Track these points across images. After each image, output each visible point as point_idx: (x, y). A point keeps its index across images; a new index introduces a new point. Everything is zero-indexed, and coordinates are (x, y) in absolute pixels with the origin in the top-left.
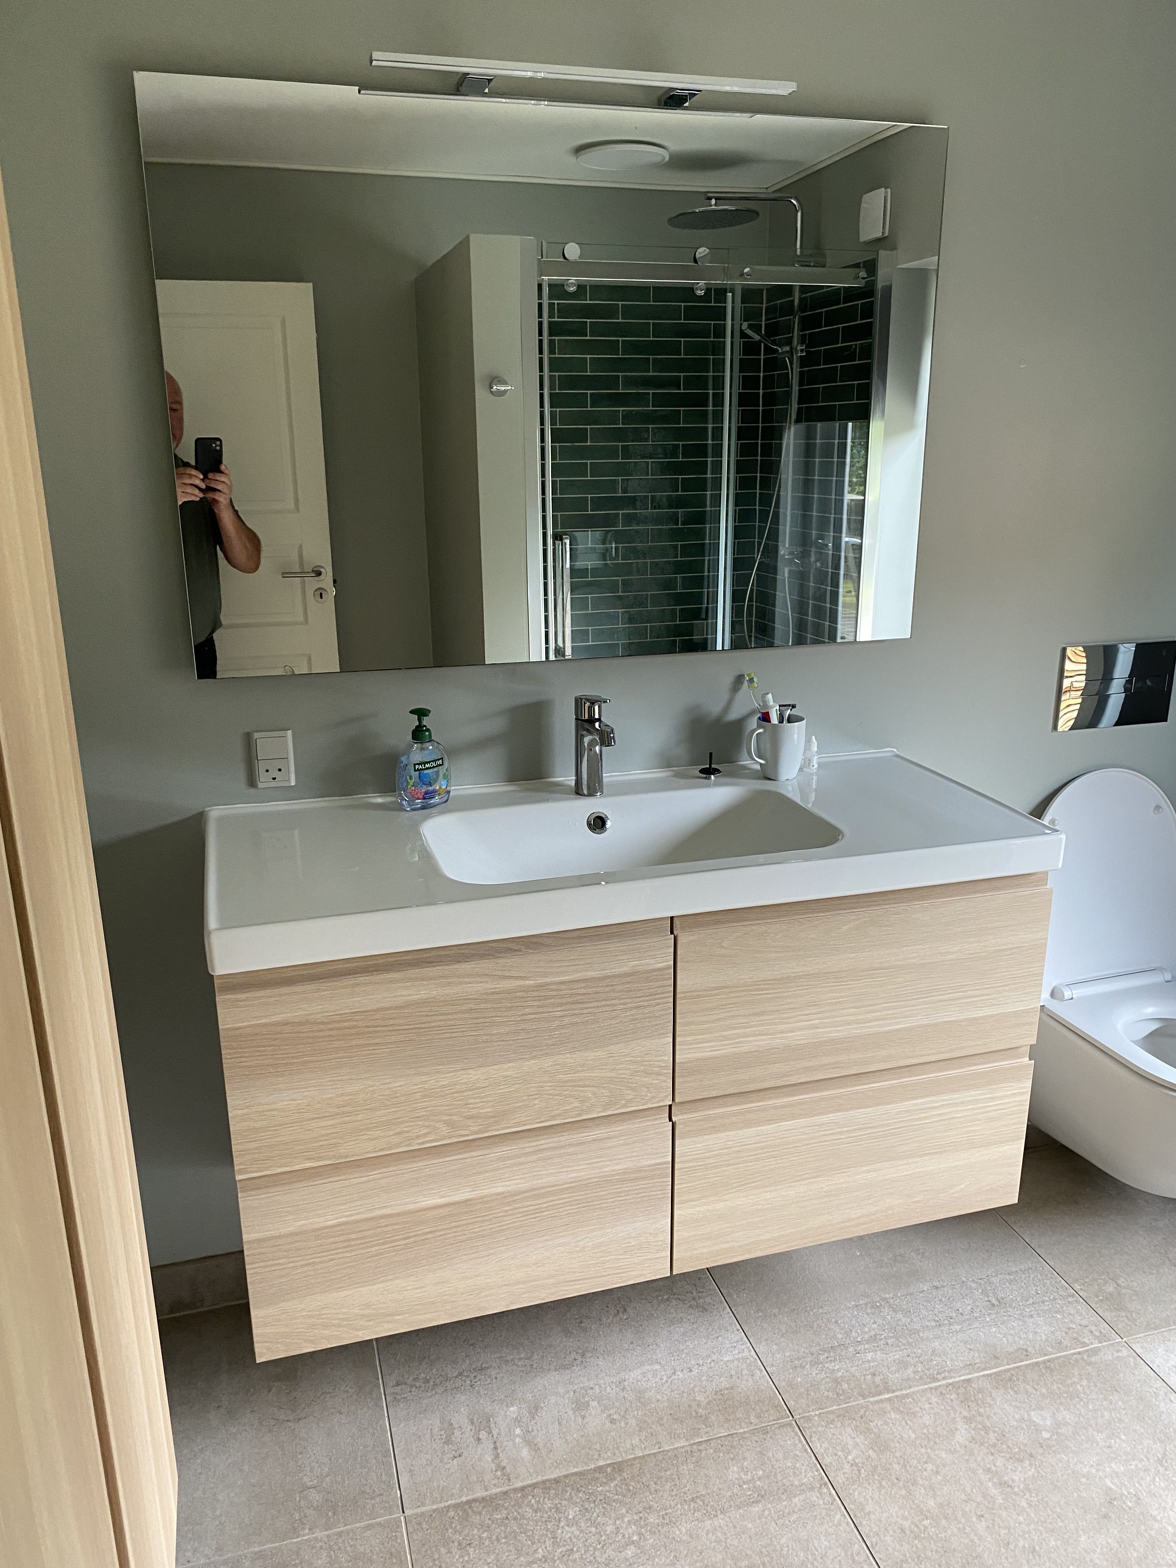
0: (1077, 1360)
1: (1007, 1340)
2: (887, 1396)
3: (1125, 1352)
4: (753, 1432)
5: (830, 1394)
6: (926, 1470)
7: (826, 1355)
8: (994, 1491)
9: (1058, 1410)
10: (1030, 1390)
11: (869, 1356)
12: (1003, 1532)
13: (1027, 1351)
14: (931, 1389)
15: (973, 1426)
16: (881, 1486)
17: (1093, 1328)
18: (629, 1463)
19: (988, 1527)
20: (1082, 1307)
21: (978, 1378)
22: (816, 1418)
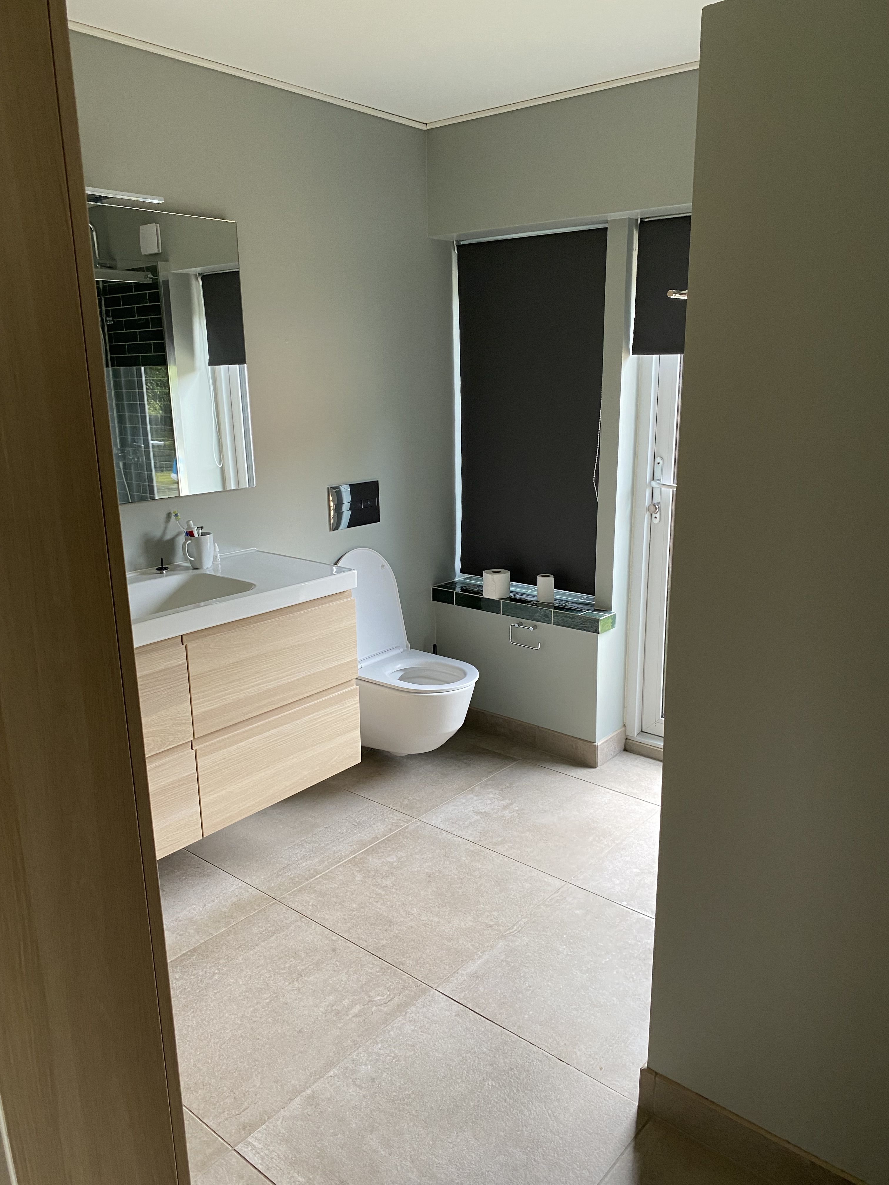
0: (400, 833)
1: (367, 836)
2: (318, 876)
3: (419, 823)
4: (258, 912)
5: (291, 885)
6: (347, 895)
7: (282, 871)
8: (379, 891)
9: (397, 853)
10: (383, 850)
11: (304, 864)
12: (388, 903)
13: (377, 837)
14: (338, 866)
15: (362, 872)
16: (329, 909)
17: (403, 819)
18: (199, 947)
19: (381, 904)
20: (396, 813)
21: (359, 855)
22: (288, 896)
